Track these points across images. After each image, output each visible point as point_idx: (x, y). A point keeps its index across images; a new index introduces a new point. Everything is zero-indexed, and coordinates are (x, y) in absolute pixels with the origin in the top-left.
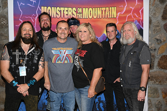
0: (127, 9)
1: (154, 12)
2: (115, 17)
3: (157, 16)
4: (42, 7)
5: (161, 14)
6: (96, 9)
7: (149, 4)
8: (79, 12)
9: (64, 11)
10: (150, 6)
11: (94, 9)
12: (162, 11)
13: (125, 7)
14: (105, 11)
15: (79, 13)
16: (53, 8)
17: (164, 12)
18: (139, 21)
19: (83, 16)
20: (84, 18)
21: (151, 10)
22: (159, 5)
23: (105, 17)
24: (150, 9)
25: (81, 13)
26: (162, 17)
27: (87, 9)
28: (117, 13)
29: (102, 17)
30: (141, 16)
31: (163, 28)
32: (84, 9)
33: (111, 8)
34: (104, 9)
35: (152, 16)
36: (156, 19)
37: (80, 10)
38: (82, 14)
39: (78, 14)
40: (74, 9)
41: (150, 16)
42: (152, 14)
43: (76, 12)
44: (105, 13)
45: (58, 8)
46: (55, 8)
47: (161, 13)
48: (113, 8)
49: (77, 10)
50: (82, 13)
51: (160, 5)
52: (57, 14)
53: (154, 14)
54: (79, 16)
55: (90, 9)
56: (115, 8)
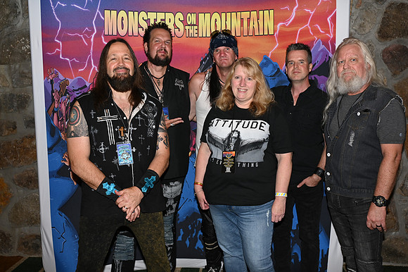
0: (299, 14)
1: (360, 21)
2: (271, 33)
3: (367, 31)
4: (107, 12)
5: (378, 26)
6: (229, 14)
7: (350, 4)
8: (189, 23)
9: (155, 20)
10: (351, 8)
11: (223, 15)
12: (379, 18)
13: (294, 10)
14: (249, 19)
15: (191, 25)
16: (131, 13)
17: (383, 22)
18: (325, 43)
19: (198, 31)
20: (200, 35)
21: (354, 18)
22: (371, 6)
23: (248, 33)
24: (351, 14)
25: (195, 25)
26: (379, 32)
27: (208, 15)
28: (275, 23)
29: (242, 32)
30: (331, 30)
31: (380, 57)
32: (201, 15)
33: (261, 12)
34: (245, 15)
35: (356, 31)
36: (365, 37)
37: (192, 18)
38: (196, 27)
39: (187, 27)
40: (179, 15)
41: (352, 31)
42: (356, 27)
43: (184, 22)
44: (248, 25)
45: (143, 14)
46: (136, 13)
47: (376, 24)
48: (266, 12)
49: (185, 17)
50: (197, 24)
51: (375, 5)
52: (140, 26)
53: (360, 26)
54: (191, 31)
55: (216, 16)
56: (272, 11)
